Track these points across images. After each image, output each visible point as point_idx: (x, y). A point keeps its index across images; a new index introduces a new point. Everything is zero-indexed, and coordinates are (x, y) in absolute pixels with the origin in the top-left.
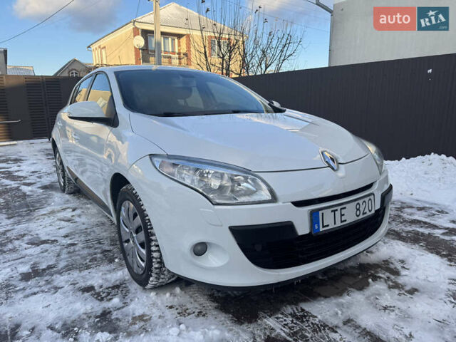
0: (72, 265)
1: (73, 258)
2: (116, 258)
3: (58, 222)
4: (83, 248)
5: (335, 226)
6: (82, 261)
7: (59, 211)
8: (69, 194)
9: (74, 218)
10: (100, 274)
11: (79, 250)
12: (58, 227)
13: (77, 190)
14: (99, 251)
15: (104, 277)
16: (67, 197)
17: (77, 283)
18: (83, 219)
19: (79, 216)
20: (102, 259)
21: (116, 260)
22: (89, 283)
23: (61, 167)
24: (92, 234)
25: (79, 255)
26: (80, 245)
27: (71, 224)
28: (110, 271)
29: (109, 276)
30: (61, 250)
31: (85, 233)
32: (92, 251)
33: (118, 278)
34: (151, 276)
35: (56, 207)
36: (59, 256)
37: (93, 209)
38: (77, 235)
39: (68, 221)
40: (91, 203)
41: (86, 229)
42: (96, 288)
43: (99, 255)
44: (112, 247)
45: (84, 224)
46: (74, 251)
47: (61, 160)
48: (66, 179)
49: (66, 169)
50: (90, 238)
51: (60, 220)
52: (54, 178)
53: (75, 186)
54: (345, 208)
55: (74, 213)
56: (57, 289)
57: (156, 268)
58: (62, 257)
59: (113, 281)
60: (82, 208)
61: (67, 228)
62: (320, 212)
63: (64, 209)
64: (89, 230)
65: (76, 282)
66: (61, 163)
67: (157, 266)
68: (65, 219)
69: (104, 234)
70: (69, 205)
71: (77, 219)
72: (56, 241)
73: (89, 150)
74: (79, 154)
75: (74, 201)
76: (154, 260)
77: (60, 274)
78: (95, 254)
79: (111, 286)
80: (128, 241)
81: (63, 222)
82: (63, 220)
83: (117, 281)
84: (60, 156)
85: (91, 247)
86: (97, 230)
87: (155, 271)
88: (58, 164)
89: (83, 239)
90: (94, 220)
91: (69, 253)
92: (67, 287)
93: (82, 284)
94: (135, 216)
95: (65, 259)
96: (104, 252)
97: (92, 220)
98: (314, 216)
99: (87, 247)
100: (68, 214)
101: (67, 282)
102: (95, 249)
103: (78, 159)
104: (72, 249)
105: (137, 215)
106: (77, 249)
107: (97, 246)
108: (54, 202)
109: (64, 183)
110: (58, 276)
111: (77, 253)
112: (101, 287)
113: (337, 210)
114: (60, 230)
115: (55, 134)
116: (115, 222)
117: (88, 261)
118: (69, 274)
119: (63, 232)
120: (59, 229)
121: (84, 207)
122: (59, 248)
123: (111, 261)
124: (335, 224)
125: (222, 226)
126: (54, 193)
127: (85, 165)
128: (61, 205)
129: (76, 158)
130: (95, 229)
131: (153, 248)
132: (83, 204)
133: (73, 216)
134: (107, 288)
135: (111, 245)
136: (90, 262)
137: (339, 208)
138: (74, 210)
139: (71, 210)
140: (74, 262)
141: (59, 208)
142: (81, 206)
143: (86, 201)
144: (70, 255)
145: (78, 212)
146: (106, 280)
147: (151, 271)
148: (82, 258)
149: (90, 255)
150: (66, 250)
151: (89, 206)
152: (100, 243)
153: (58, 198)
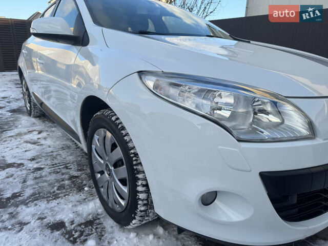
0: (39, 193)
1: (40, 185)
2: (85, 185)
3: (25, 144)
4: (50, 173)
6: (49, 189)
7: (25, 134)
8: (36, 117)
9: (39, 141)
10: (70, 206)
11: (46, 176)
12: (24, 150)
13: (43, 114)
14: (67, 176)
15: (75, 209)
16: (34, 120)
17: (46, 218)
18: (49, 142)
19: (45, 139)
20: (71, 187)
21: (86, 189)
22: (59, 217)
23: (27, 93)
24: (58, 157)
25: (46, 181)
26: (47, 170)
27: (38, 147)
28: (80, 202)
29: (80, 208)
30: (27, 175)
31: (51, 156)
32: (59, 177)
33: (90, 211)
34: (135, 219)
35: (23, 129)
36: (25, 181)
37: (58, 132)
38: (43, 159)
39: (34, 143)
40: (55, 127)
41: (52, 152)
42: (67, 224)
43: (67, 182)
44: (79, 173)
45: (50, 147)
46: (41, 177)
47: (27, 86)
48: (32, 104)
49: (32, 95)
50: (56, 161)
51: (27, 142)
52: (21, 103)
53: (41, 111)
55: (39, 136)
56: (22, 224)
57: (141, 211)
58: (28, 183)
59: (85, 215)
60: (47, 131)
61: (33, 151)
63: (30, 132)
64: (55, 154)
65: (43, 216)
66: (27, 89)
67: (143, 208)
68: (32, 141)
69: (71, 158)
70: (35, 128)
71: (43, 142)
72: (22, 164)
73: (55, 78)
74: (45, 83)
75: (39, 124)
76: (140, 202)
77: (26, 204)
78: (63, 180)
79: (83, 221)
80: (102, 173)
81: (29, 145)
82: (30, 143)
83: (89, 215)
84: (26, 83)
85: (58, 172)
86: (64, 154)
87: (139, 214)
88: (25, 90)
89: (49, 162)
90: (59, 143)
91: (36, 178)
92: (34, 223)
93: (50, 219)
94: (114, 147)
95: (31, 185)
96: (72, 178)
97: (58, 143)
99: (54, 172)
100: (34, 136)
101: (34, 215)
102: (63, 174)
103: (43, 87)
104: (38, 174)
105: (116, 147)
106: (44, 174)
107: (64, 171)
108: (21, 124)
109: (30, 107)
110: (24, 207)
111: (44, 179)
112: (72, 223)
114: (27, 153)
115: (21, 63)
116: (85, 150)
117: (56, 188)
118: (36, 205)
119: (30, 155)
120: (26, 151)
121: (49, 130)
122: (24, 172)
123: (80, 189)
125: (250, 171)
126: (21, 116)
127: (49, 91)
128: (28, 127)
129: (42, 86)
130: (61, 152)
131: (140, 189)
132: (48, 127)
133: (38, 139)
134: (80, 225)
135: (79, 170)
136: (58, 189)
138: (40, 133)
139: (37, 132)
140: (40, 190)
141: (25, 130)
142: (46, 129)
143: (50, 124)
144: (37, 181)
145: (44, 134)
146: (77, 214)
147: (135, 214)
148: (49, 185)
149: (57, 181)
150: (32, 175)
151: (53, 129)
152: (67, 168)
153: (25, 121)
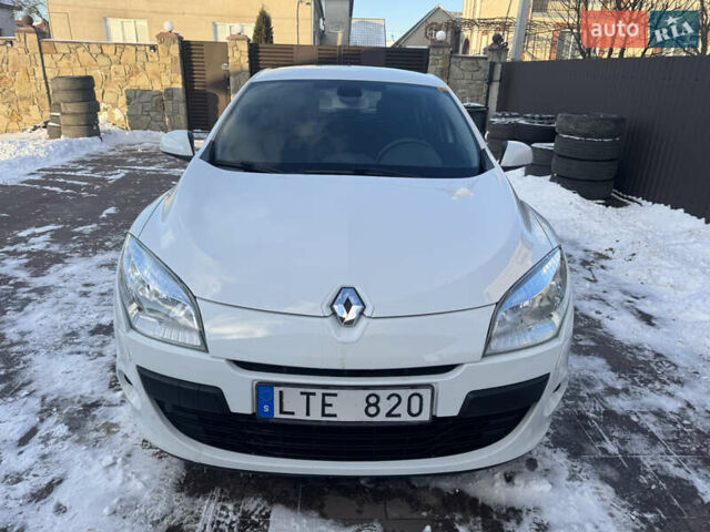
5: (308, 418)
54: (335, 395)
62: (277, 390)
98: (263, 392)
113: (314, 394)
124: (308, 414)
137: (319, 392)
